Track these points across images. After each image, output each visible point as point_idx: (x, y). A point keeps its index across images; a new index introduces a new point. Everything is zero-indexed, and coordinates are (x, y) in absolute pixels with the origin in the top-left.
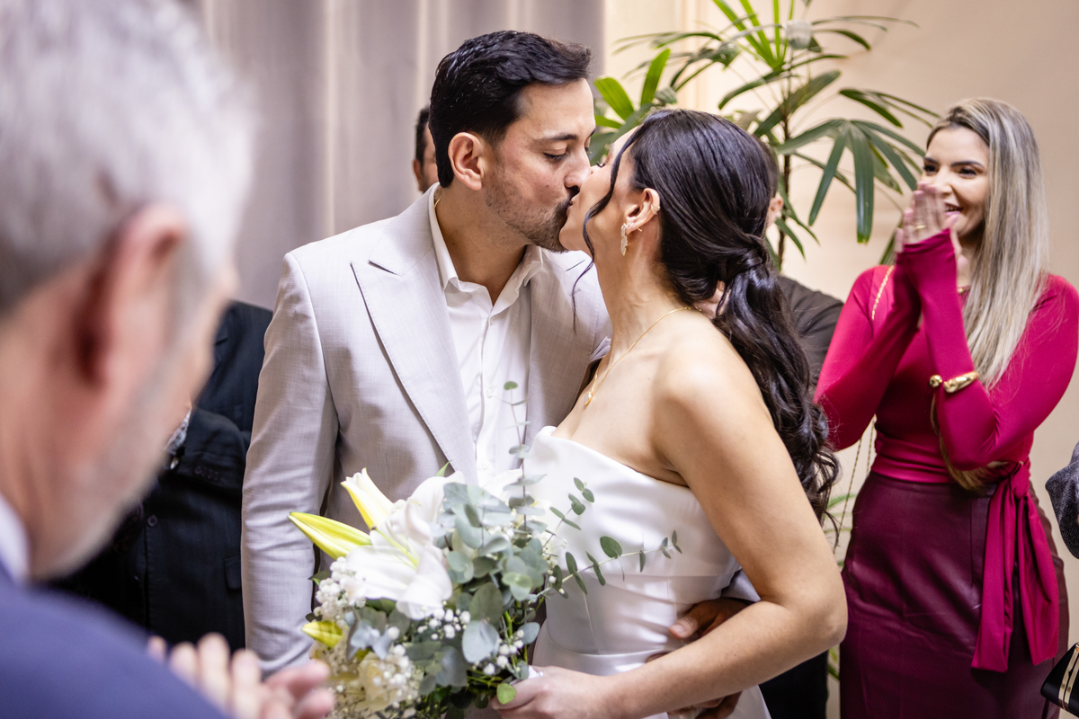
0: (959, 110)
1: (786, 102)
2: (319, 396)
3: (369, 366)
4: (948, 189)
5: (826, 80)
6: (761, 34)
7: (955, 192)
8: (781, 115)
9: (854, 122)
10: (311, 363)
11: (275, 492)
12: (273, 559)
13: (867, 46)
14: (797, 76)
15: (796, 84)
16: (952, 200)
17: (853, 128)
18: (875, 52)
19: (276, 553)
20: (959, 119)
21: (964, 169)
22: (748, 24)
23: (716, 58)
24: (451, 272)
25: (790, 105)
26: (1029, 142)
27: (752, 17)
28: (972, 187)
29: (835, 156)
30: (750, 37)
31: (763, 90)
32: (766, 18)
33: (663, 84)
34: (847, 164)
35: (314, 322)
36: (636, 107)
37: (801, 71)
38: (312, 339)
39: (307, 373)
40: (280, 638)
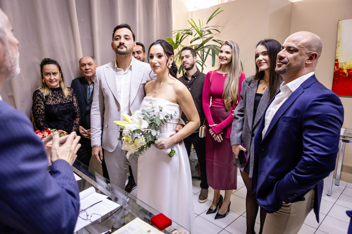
0: (227, 42)
1: (203, 42)
2: (98, 89)
3: (103, 82)
4: (224, 56)
5: (211, 38)
6: (198, 29)
7: (225, 57)
8: (202, 45)
9: (212, 45)
10: (97, 83)
11: (94, 105)
12: (94, 116)
13: (220, 32)
14: (205, 38)
15: (205, 39)
16: (225, 58)
17: (212, 46)
18: (221, 33)
19: (94, 115)
20: (227, 43)
21: (228, 53)
22: (195, 27)
23: (189, 34)
24: (116, 66)
25: (204, 43)
26: (238, 48)
27: (196, 25)
28: (228, 56)
29: (209, 51)
30: (196, 30)
31: (198, 40)
32: (198, 26)
33: (180, 38)
34: (211, 52)
35: (97, 76)
36: (175, 43)
37: (205, 36)
38: (97, 79)
39: (97, 85)
40: (94, 129)
